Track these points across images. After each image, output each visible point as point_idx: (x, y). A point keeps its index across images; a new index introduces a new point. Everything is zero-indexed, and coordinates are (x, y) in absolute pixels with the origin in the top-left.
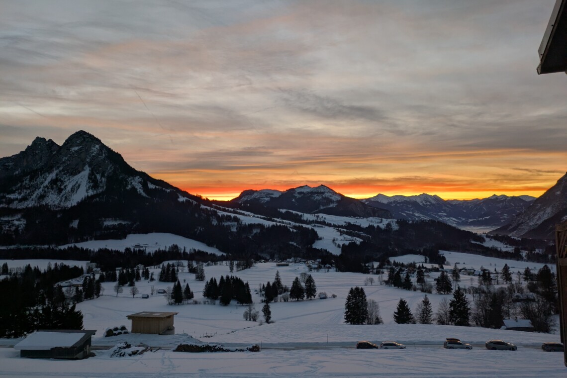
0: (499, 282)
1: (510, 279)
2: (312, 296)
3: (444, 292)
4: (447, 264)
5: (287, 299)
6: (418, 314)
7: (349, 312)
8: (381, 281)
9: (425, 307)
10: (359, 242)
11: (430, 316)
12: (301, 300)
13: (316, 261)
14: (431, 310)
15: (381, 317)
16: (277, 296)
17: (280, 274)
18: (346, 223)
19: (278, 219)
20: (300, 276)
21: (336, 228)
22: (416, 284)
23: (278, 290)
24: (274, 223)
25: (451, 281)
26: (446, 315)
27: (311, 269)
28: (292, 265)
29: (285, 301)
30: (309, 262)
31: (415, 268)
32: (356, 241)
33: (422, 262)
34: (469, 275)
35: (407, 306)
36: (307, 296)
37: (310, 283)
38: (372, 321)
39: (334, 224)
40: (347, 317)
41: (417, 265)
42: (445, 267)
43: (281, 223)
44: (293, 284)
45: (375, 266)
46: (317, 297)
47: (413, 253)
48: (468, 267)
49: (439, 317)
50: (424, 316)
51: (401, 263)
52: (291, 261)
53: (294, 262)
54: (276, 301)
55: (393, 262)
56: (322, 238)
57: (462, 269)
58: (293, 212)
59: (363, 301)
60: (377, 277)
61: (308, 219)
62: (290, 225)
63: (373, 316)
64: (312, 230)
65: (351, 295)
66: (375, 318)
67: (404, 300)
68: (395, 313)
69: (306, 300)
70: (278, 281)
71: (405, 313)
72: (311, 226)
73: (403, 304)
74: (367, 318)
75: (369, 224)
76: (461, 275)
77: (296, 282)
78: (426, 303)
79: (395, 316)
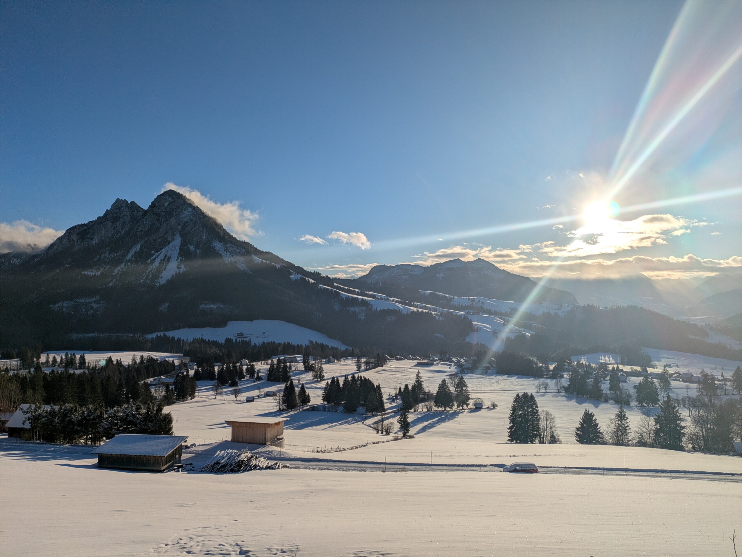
0: (727, 391)
2: (464, 405)
3: (648, 403)
4: (653, 367)
5: (431, 407)
6: (610, 432)
7: (514, 428)
8: (559, 387)
9: (620, 423)
10: (529, 335)
11: (627, 435)
12: (450, 409)
13: (470, 359)
14: (628, 426)
15: (557, 434)
16: (418, 404)
17: (422, 375)
18: (512, 310)
19: (419, 304)
20: (449, 379)
21: (498, 316)
22: (608, 392)
23: (420, 395)
24: (415, 309)
25: (657, 389)
26: (650, 434)
27: (463, 370)
28: (438, 363)
29: (428, 411)
30: (461, 360)
31: (607, 371)
32: (525, 334)
33: (617, 363)
34: (683, 381)
35: (595, 420)
36: (457, 404)
37: (462, 388)
38: (546, 439)
39: (495, 311)
40: (511, 434)
41: (611, 367)
42: (650, 370)
43: (423, 309)
44: (438, 388)
45: (551, 367)
46: (471, 406)
47: (606, 351)
48: (682, 370)
49: (640, 437)
50: (617, 434)
51: (587, 364)
52: (437, 359)
53: (440, 360)
54: (416, 410)
55: (576, 363)
56: (479, 329)
57: (674, 374)
58: (439, 294)
59: (534, 413)
60: (554, 381)
61: (459, 304)
62: (436, 312)
63: (548, 433)
64: (465, 317)
65: (517, 404)
66: (550, 436)
67: (590, 413)
68: (578, 429)
69: (456, 409)
70: (419, 384)
71: (592, 430)
72: (464, 313)
73: (588, 418)
74: (538, 435)
75: (544, 311)
76: (671, 381)
77: (443, 386)
78: (621, 417)
79: (577, 434)
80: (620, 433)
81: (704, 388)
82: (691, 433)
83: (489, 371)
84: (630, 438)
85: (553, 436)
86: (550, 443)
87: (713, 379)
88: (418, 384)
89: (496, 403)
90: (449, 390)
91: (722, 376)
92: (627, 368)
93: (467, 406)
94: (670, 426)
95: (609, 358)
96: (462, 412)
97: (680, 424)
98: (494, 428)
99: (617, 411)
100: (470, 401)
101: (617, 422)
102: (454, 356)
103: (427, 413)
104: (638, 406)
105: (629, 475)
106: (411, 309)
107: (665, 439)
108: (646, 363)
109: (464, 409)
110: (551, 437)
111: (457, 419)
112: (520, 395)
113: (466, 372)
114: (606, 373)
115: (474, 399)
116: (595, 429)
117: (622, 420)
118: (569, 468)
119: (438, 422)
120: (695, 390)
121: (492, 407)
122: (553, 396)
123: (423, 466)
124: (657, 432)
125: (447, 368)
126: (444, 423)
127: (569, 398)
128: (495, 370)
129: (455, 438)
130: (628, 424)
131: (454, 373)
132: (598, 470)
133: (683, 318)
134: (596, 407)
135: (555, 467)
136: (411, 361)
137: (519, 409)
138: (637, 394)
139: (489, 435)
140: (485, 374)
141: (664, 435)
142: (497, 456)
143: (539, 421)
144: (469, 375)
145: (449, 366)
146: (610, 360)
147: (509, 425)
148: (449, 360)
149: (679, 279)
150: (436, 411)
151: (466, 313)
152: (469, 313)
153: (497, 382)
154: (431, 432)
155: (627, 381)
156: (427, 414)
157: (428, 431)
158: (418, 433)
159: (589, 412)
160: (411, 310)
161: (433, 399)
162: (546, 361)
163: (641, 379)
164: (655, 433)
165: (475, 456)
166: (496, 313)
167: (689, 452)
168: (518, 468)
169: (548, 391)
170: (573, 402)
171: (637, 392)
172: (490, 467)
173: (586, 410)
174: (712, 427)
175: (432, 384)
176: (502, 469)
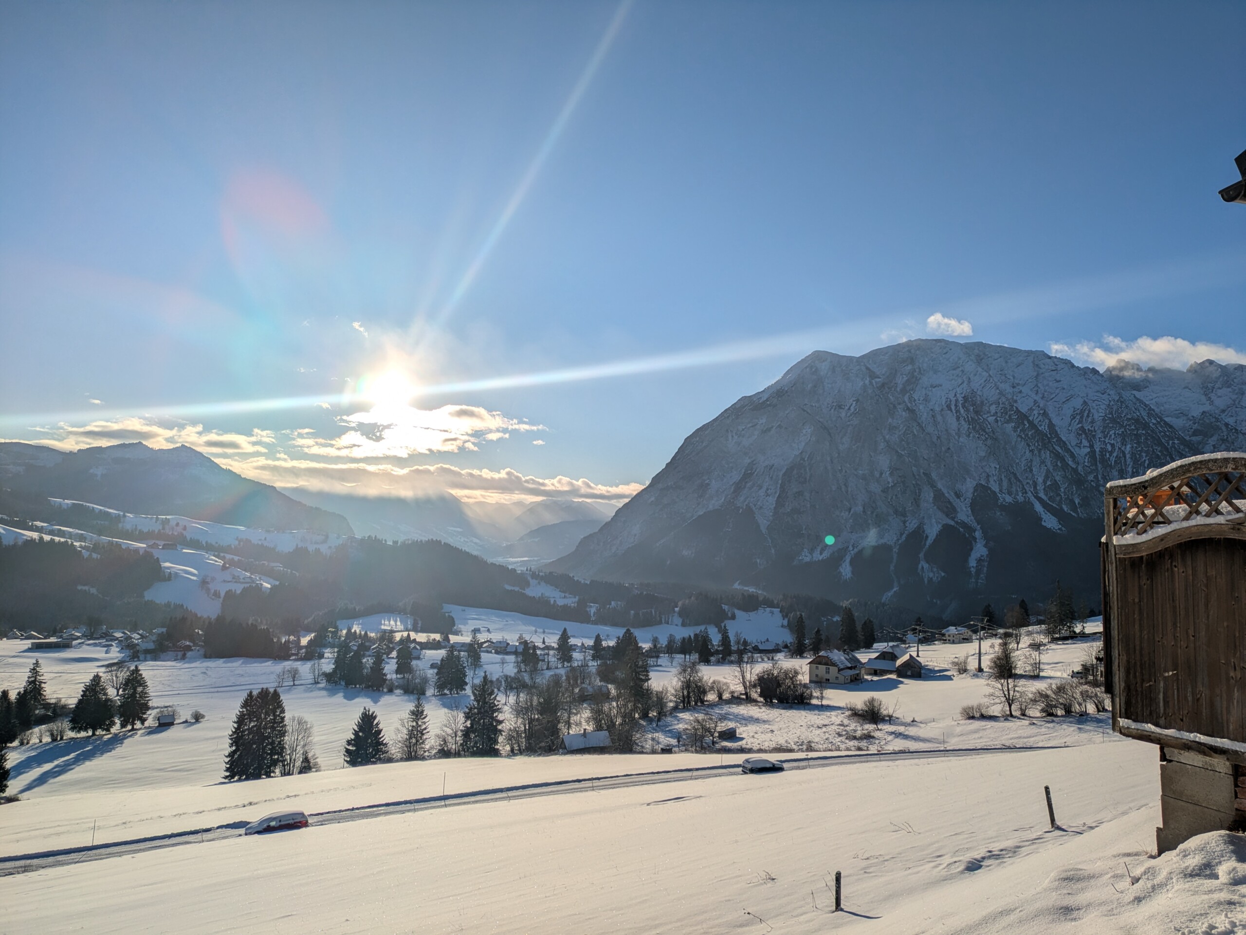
0: (550, 664)
1: (569, 659)
2: (136, 722)
3: (451, 690)
4: (457, 633)
5: (62, 733)
6: (400, 742)
7: (238, 753)
8: (317, 675)
9: (414, 724)
10: (269, 586)
11: (423, 743)
12: (104, 733)
13: (151, 633)
14: (425, 729)
15: (314, 755)
16: (31, 728)
17: (43, 670)
18: (239, 541)
19: (45, 524)
20: (105, 672)
21: (212, 553)
22: (394, 676)
23: (34, 710)
24: (35, 535)
25: (465, 667)
26: (456, 736)
27: (135, 653)
28: (83, 643)
29: (54, 740)
30: (133, 636)
31: (392, 642)
32: (262, 585)
33: (407, 630)
34: (497, 653)
35: (377, 724)
36: (121, 721)
37: (135, 689)
38: (294, 766)
39: (207, 542)
40: (231, 765)
41: (398, 637)
42: (453, 639)
43: (54, 536)
44: (82, 693)
45: (304, 641)
46: (151, 722)
47: (390, 610)
48: (496, 637)
49: (442, 743)
50: (410, 743)
51: (363, 633)
52: (79, 634)
53: (86, 636)
54: (25, 741)
55: (344, 632)
56: (173, 576)
57: (485, 642)
58: (93, 508)
59: (277, 723)
60: (308, 665)
61: (136, 529)
62: (85, 542)
63: (298, 755)
64: (147, 555)
65: (247, 710)
66: (301, 759)
67: (371, 713)
68: (349, 742)
69: (116, 732)
70: (35, 687)
71: (372, 741)
72: (145, 546)
73: (368, 722)
74: (281, 761)
75: (297, 545)
76: (482, 654)
77: (94, 688)
78: (418, 714)
79: (347, 751)
80: (414, 740)
81: (523, 661)
82: (510, 730)
83: (189, 654)
84: (427, 747)
85: (306, 760)
86: (300, 772)
87: (535, 648)
88: (34, 689)
89: (202, 712)
90: (106, 694)
91: (544, 642)
92: (422, 637)
93: (143, 723)
94: (484, 722)
95: (396, 621)
96: (131, 736)
97: (497, 716)
98: (195, 759)
99: (411, 706)
100: (148, 712)
101: (411, 724)
102: (117, 628)
103: (51, 746)
104: (437, 696)
105: (450, 805)
106: (24, 535)
107: (476, 743)
108: (448, 626)
109: (136, 730)
110: (302, 762)
111: (119, 751)
112: (255, 693)
113: (142, 657)
114: (391, 646)
115: (157, 708)
116: (376, 738)
117: (418, 719)
118: (357, 809)
119: (77, 761)
120: (512, 665)
121: (194, 721)
122: (306, 691)
123: (72, 854)
124: (467, 733)
125: (99, 652)
126: (91, 760)
127: (332, 692)
128: (202, 652)
129: (114, 787)
130: (427, 724)
131: (115, 661)
132: (403, 805)
133: (499, 560)
134: (376, 702)
135: (335, 812)
136: (18, 641)
137: (250, 719)
138: (437, 677)
139: (185, 773)
140: (181, 659)
141: (476, 736)
142: (219, 809)
143: (284, 736)
144: (147, 662)
145: (106, 649)
146: (396, 625)
147: (228, 750)
148: (108, 636)
149: (497, 503)
150: (73, 738)
151: (148, 546)
152: (155, 546)
153: (205, 673)
154: (59, 782)
155: (421, 657)
156: (51, 748)
157: (52, 781)
158: (29, 788)
159: (369, 711)
160: (25, 537)
161: (66, 715)
162: (297, 629)
163: (442, 653)
164: (463, 735)
165: (175, 816)
166: (209, 548)
167: (508, 756)
168: (273, 824)
169: (296, 683)
170: (339, 698)
171: (437, 674)
172: (218, 830)
173: (365, 709)
174: (536, 717)
175: (64, 687)
176: (242, 831)
